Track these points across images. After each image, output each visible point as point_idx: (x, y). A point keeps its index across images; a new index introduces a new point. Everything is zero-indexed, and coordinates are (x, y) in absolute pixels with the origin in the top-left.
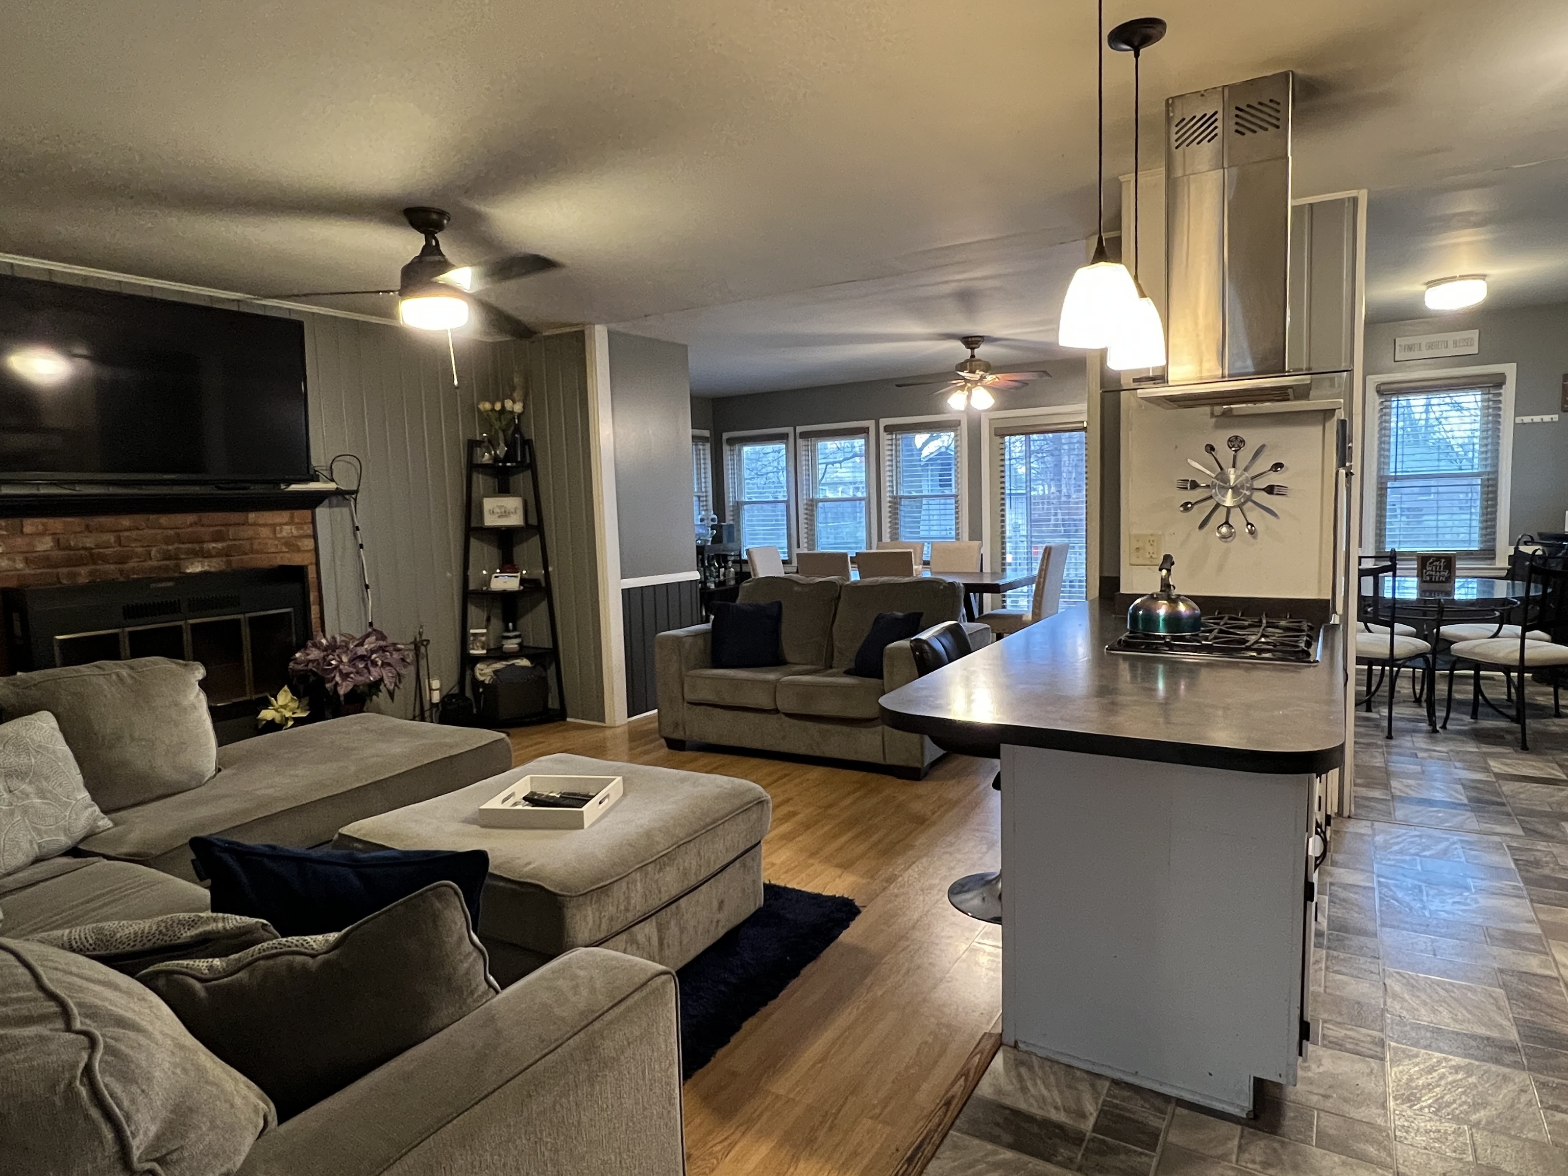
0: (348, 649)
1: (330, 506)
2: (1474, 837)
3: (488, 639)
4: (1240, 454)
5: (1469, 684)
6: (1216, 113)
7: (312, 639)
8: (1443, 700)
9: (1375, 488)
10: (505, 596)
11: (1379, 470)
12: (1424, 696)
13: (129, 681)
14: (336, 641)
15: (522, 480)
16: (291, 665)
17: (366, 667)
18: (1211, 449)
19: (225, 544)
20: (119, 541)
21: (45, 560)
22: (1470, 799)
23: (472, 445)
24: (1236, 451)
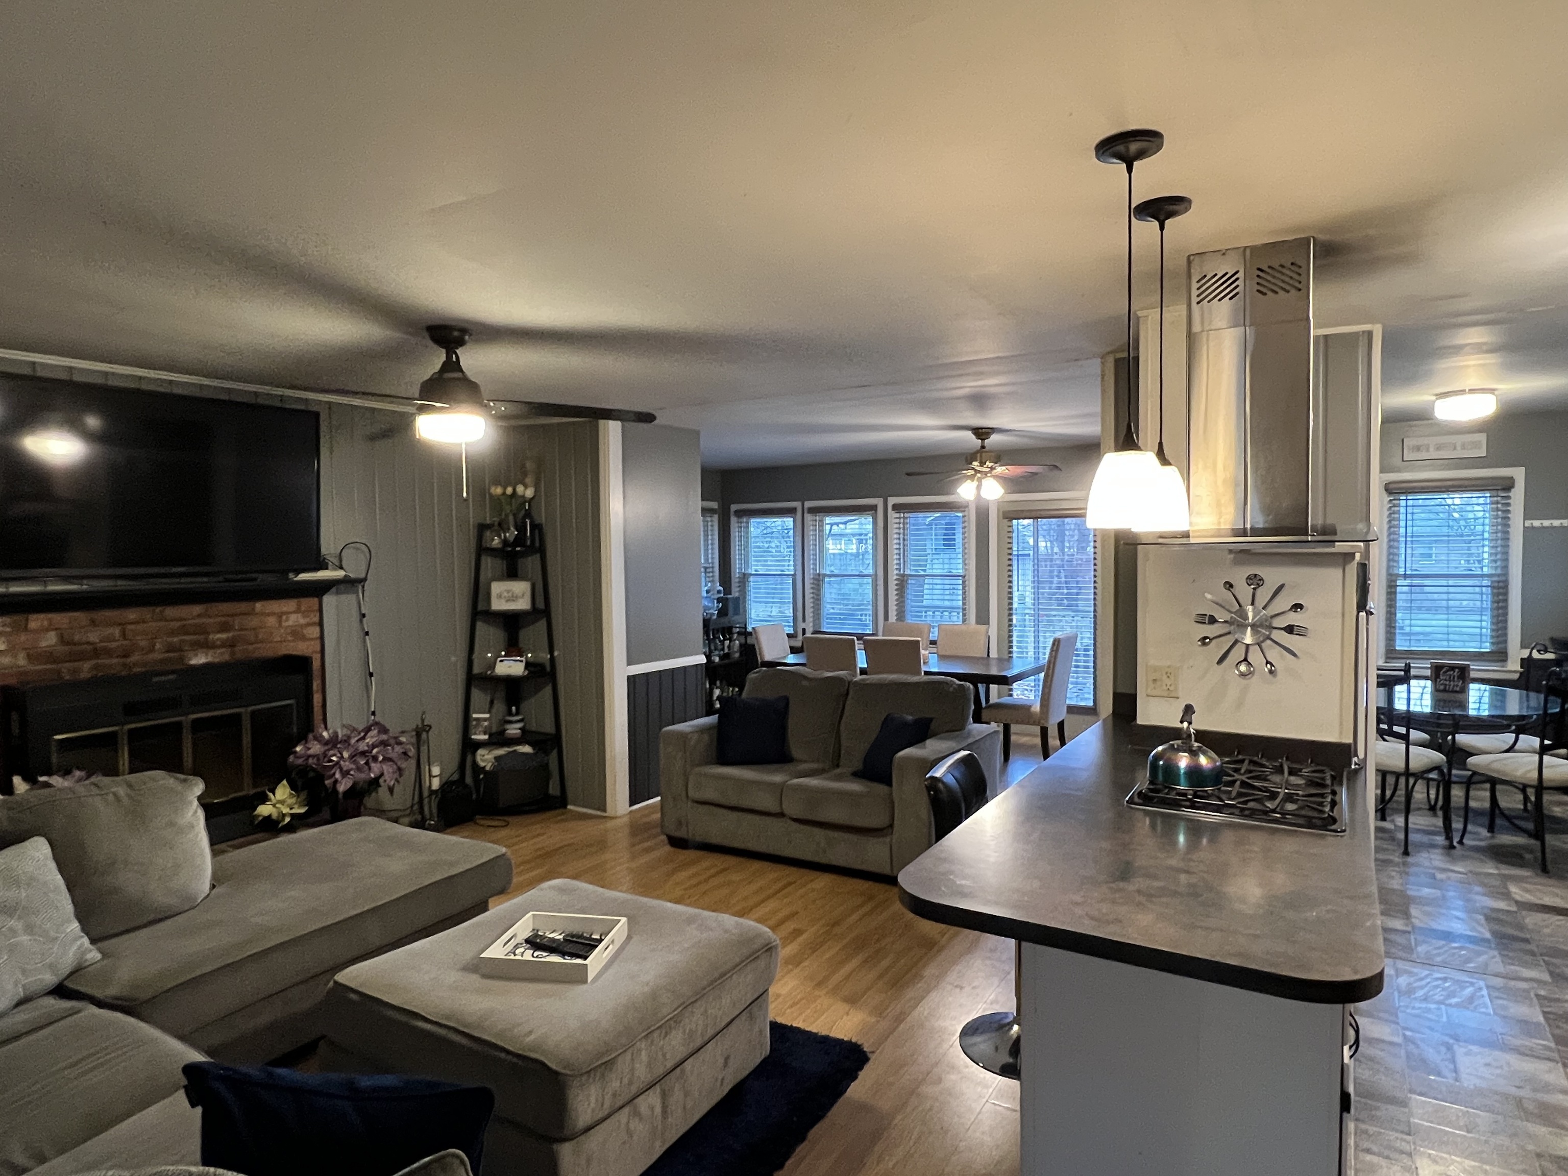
0: (349, 744)
1: (338, 593)
2: (1499, 982)
3: (491, 724)
4: (1259, 591)
5: (1485, 790)
6: (1237, 272)
7: (313, 731)
8: (1458, 809)
9: (1385, 587)
10: (510, 682)
11: (1389, 567)
12: (1440, 803)
13: (126, 801)
14: (337, 736)
15: (531, 563)
16: (291, 758)
17: (367, 763)
18: (1229, 586)
19: (230, 635)
20: (124, 635)
21: (49, 657)
22: (1494, 933)
23: (482, 528)
24: (1254, 589)
